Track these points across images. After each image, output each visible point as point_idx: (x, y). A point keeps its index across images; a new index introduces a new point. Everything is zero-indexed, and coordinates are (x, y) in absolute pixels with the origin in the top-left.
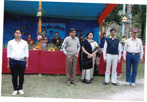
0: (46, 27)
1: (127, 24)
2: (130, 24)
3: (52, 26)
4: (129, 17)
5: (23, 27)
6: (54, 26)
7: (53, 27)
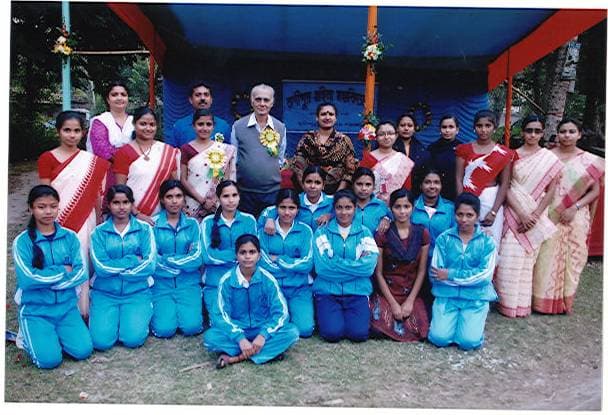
0: (313, 95)
1: (562, 80)
2: (569, 81)
3: (332, 91)
4: (570, 58)
5: (238, 97)
6: (338, 92)
7: (335, 95)
